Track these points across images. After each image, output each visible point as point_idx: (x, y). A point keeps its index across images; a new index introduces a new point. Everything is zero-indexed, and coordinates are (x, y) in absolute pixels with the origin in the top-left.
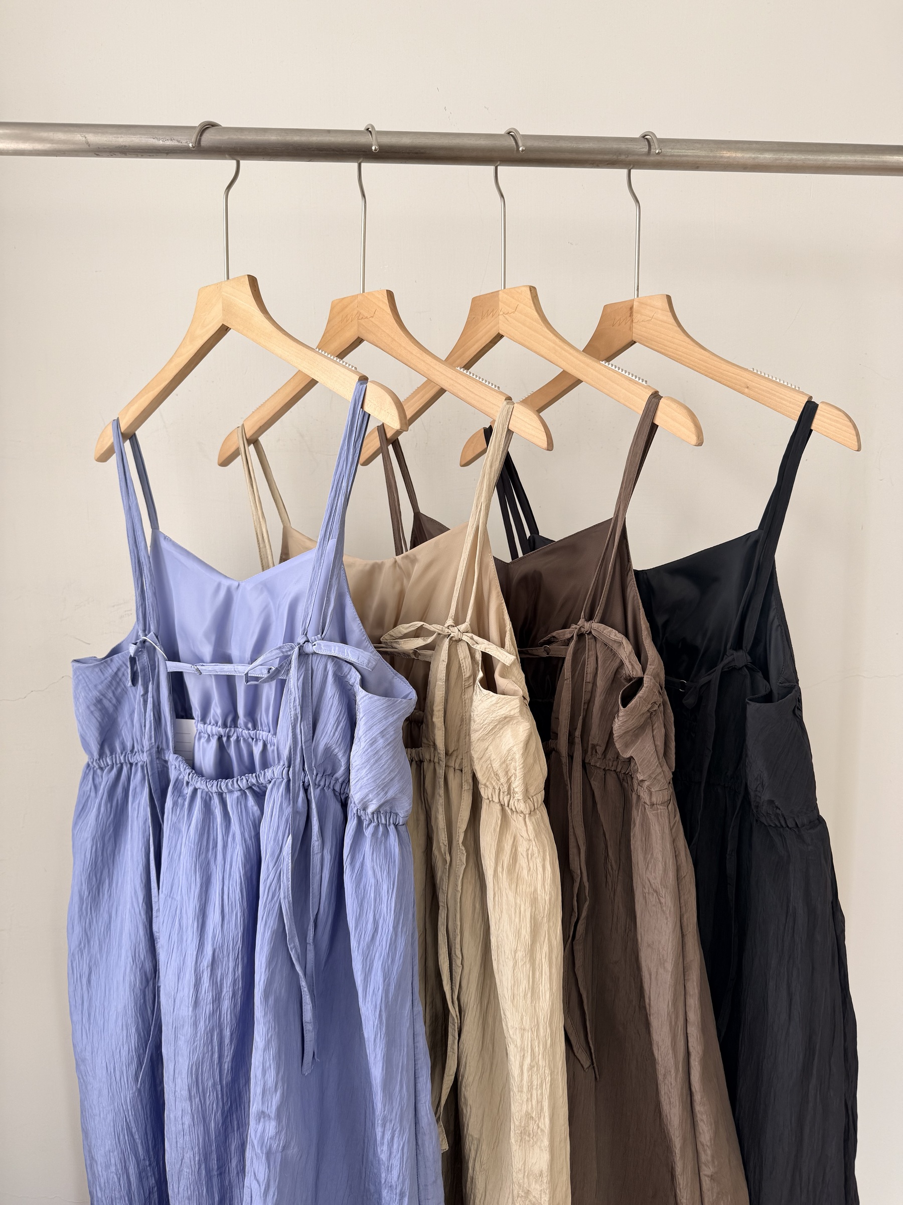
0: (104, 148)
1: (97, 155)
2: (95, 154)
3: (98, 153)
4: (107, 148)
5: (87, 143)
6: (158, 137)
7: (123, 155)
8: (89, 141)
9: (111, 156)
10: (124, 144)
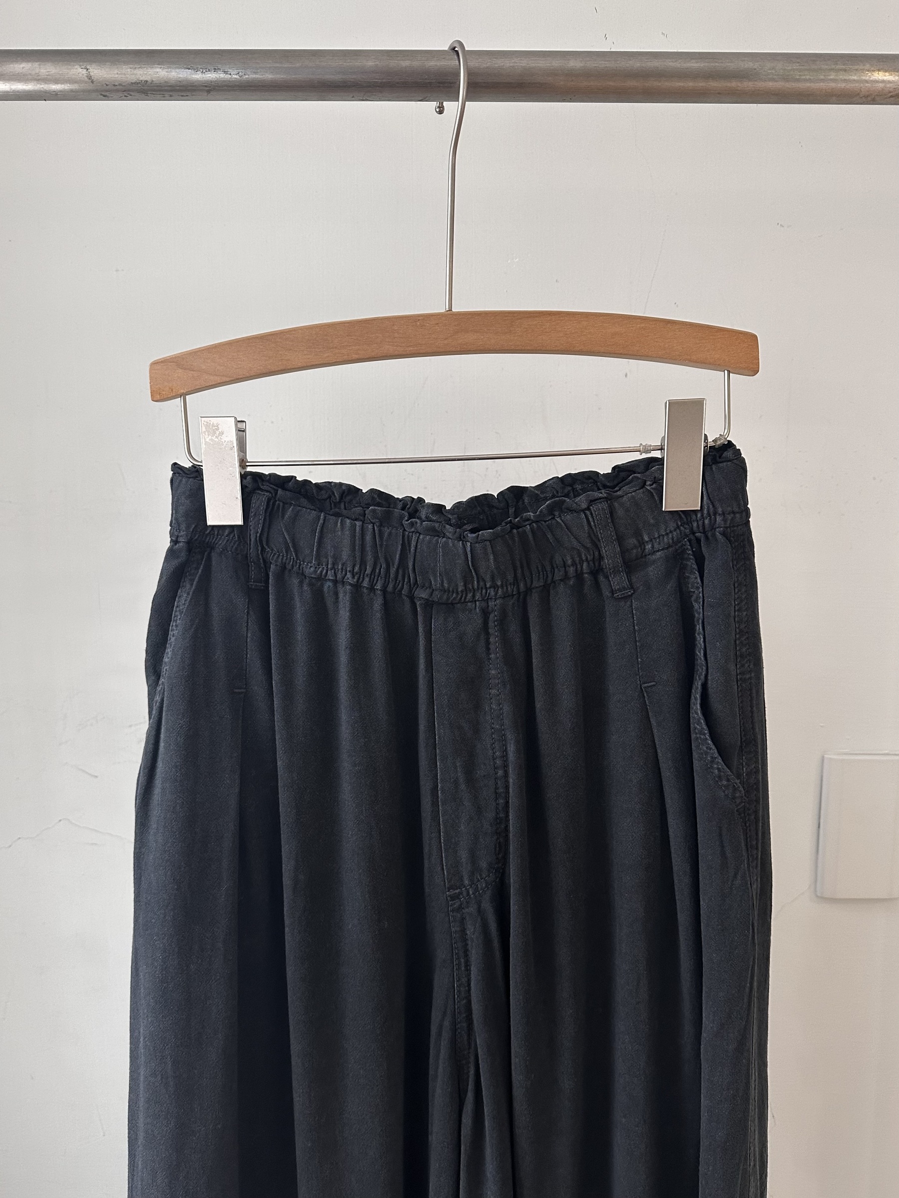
0: (114, 85)
1: (105, 96)
2: (101, 95)
3: (107, 94)
4: (120, 85)
5: (90, 77)
6: (195, 67)
7: (144, 96)
8: (92, 74)
9: (125, 98)
10: (143, 78)
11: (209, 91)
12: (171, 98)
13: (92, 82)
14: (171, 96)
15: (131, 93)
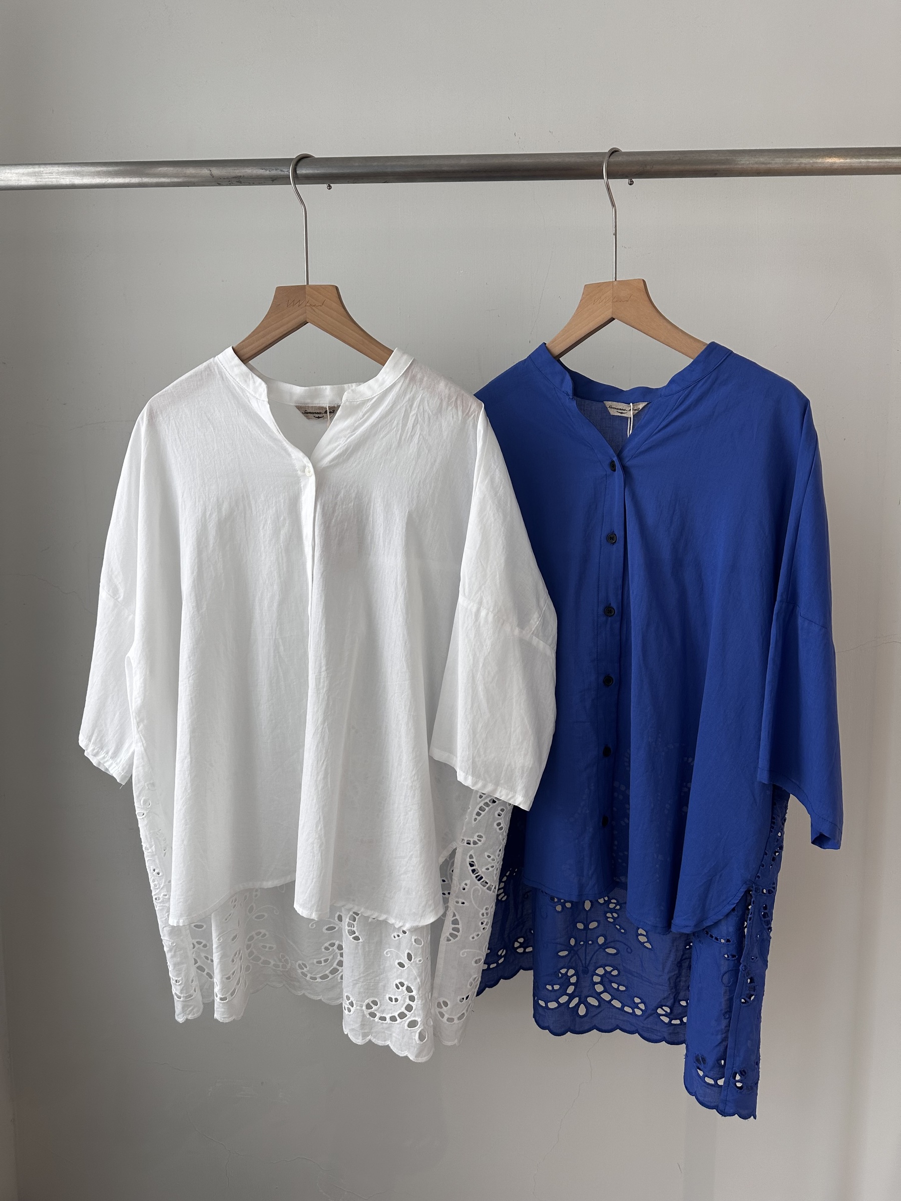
0: (224, 179)
1: (219, 184)
3: (220, 183)
4: (227, 178)
5: (211, 175)
6: (266, 168)
7: (239, 183)
8: (213, 173)
9: (230, 185)
10: (239, 174)
11: (273, 181)
12: (254, 184)
13: (213, 177)
14: (253, 183)
15: (234, 182)
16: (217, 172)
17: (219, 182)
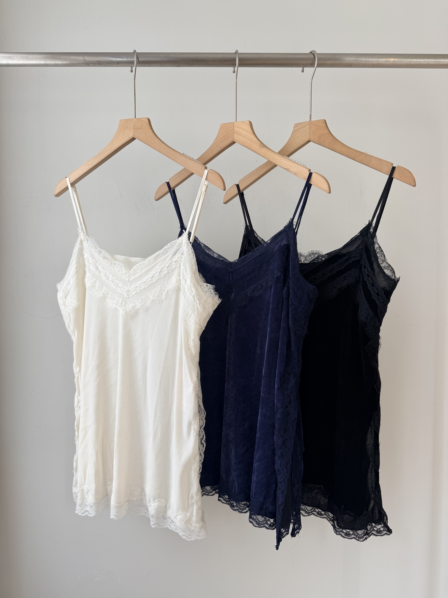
16: (87, 58)
17: (88, 64)
